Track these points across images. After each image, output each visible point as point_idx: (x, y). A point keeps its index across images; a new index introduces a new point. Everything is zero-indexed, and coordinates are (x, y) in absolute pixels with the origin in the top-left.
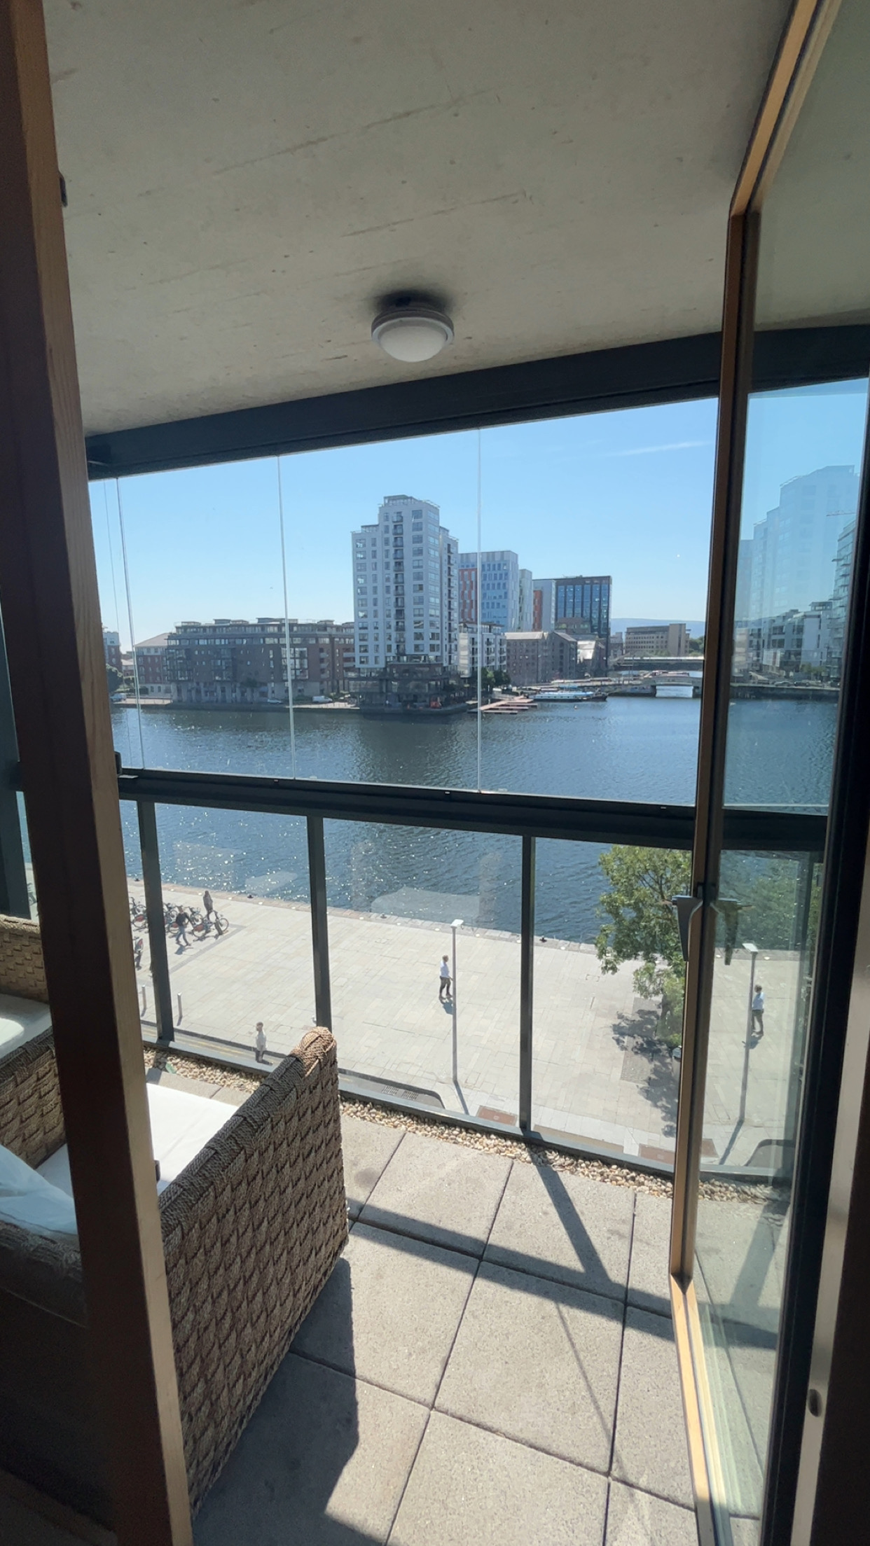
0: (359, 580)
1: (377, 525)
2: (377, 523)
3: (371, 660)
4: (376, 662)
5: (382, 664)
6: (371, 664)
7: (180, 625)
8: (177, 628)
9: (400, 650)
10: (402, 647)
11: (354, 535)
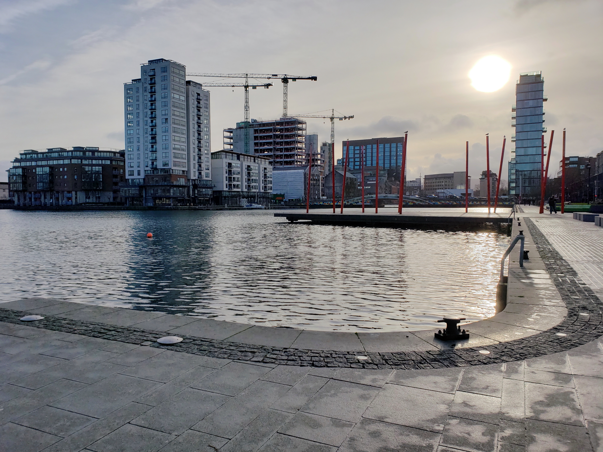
0: (129, 116)
1: (140, 79)
2: (140, 78)
3: (136, 173)
4: (139, 174)
5: (142, 176)
6: (136, 176)
7: (23, 152)
8: (21, 154)
9: (154, 166)
10: (155, 163)
11: (126, 85)
